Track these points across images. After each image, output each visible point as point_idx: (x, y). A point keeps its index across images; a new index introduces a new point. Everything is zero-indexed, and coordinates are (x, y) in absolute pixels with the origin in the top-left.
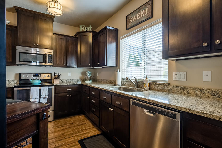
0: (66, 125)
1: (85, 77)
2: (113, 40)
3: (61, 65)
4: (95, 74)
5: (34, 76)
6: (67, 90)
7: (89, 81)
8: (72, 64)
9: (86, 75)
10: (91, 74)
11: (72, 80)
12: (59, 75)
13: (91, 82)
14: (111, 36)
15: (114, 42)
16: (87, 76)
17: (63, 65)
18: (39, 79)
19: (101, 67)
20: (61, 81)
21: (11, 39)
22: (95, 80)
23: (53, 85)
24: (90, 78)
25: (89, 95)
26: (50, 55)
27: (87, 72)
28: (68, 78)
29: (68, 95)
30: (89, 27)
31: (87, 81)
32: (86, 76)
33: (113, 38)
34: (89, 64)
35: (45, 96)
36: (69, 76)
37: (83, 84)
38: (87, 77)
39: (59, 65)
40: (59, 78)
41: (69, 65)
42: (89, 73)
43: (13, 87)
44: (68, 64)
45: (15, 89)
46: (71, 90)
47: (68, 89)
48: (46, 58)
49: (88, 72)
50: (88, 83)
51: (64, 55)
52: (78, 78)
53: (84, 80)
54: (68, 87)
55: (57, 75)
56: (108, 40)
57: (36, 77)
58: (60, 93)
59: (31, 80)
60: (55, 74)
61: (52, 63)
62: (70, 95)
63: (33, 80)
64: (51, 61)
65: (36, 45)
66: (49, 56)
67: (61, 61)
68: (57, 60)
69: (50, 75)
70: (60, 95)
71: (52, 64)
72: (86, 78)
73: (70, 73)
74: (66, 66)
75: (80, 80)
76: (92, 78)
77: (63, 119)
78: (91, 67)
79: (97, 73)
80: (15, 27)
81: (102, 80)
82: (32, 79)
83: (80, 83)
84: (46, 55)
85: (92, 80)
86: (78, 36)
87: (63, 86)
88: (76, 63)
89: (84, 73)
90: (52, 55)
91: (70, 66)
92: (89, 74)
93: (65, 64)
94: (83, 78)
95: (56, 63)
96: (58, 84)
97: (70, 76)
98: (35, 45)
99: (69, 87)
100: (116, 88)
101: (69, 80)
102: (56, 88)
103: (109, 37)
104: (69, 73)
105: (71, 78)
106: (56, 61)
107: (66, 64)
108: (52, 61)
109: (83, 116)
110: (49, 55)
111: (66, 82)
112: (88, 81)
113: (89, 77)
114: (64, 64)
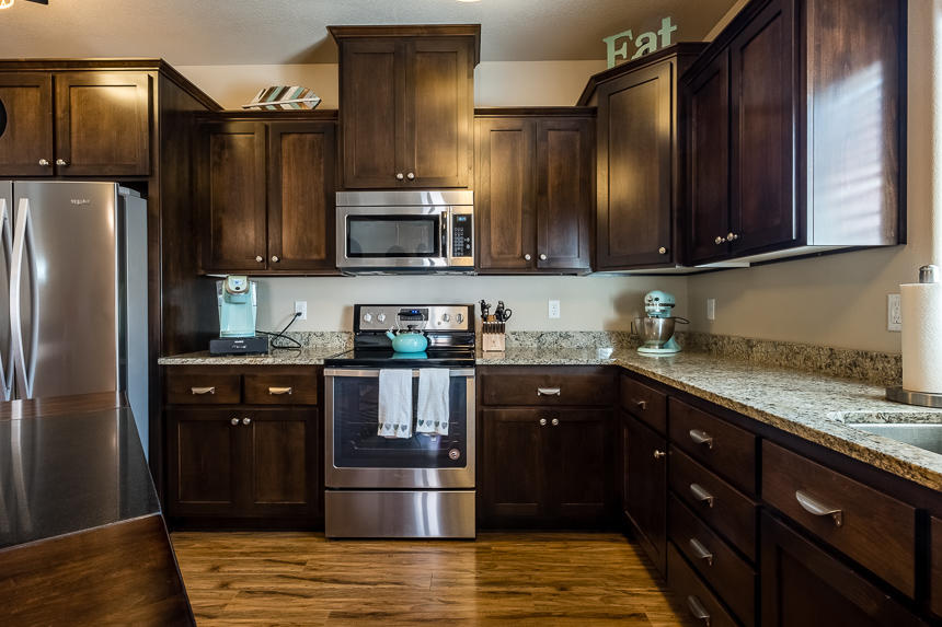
0: (531, 589)
1: (638, 321)
2: (862, 39)
3: (510, 264)
4: (697, 307)
5: (405, 315)
6: (537, 391)
7: (661, 347)
8: (567, 252)
9: (644, 315)
10: (673, 306)
11: (567, 336)
12: (500, 314)
13: (671, 350)
14: (841, 13)
15: (868, 62)
16: (646, 320)
17: (521, 263)
18: (419, 332)
19: (743, 262)
20: (515, 344)
21: (322, 167)
22: (695, 342)
23: (472, 364)
24: (669, 332)
25: (665, 440)
26: (460, 219)
27: (647, 298)
28: (545, 330)
29: (543, 421)
30: (657, 28)
31: (648, 346)
32: (642, 318)
33: (862, 26)
34: (662, 250)
35: (437, 424)
36: (551, 316)
37: (625, 361)
38: (651, 325)
39: (504, 264)
40: (500, 329)
41: (549, 260)
42: (662, 301)
43: (322, 363)
44: (543, 257)
45: (327, 372)
46: (557, 391)
47: (543, 387)
48: (444, 231)
49: (655, 295)
50: (657, 357)
51: (524, 212)
52: (598, 326)
53: (632, 339)
54: (546, 374)
55: (492, 311)
56: (818, 48)
57: (409, 323)
58: (505, 406)
59: (390, 335)
60: (484, 307)
61: (467, 253)
62: (555, 421)
63: (397, 333)
64: (465, 247)
65: (405, 175)
66: (456, 224)
67: (511, 245)
68: (494, 237)
69: (464, 311)
70: (504, 413)
71: (469, 261)
72: (642, 327)
73: (557, 303)
74: (534, 268)
75: (605, 341)
76: (678, 327)
77: (520, 540)
78: (670, 263)
79: (712, 304)
80: (335, 114)
81: (749, 341)
82: (394, 332)
83: (606, 354)
84: (444, 220)
85: (677, 338)
86: (594, 103)
87: (515, 372)
88: (587, 246)
89: (631, 304)
90: (469, 217)
91: (554, 265)
92: (658, 309)
93: (528, 257)
94: (627, 328)
95: (490, 253)
96: (497, 360)
97: (558, 316)
98: (400, 176)
99: (546, 378)
100: (920, 425)
101: (550, 339)
102: (487, 376)
103: (827, 21)
104: (551, 303)
105: (562, 329)
106: (489, 246)
107: (536, 257)
108: (470, 243)
109: (627, 547)
110: (455, 217)
111: (539, 348)
112: (656, 350)
113: (660, 322)
114: (523, 257)
